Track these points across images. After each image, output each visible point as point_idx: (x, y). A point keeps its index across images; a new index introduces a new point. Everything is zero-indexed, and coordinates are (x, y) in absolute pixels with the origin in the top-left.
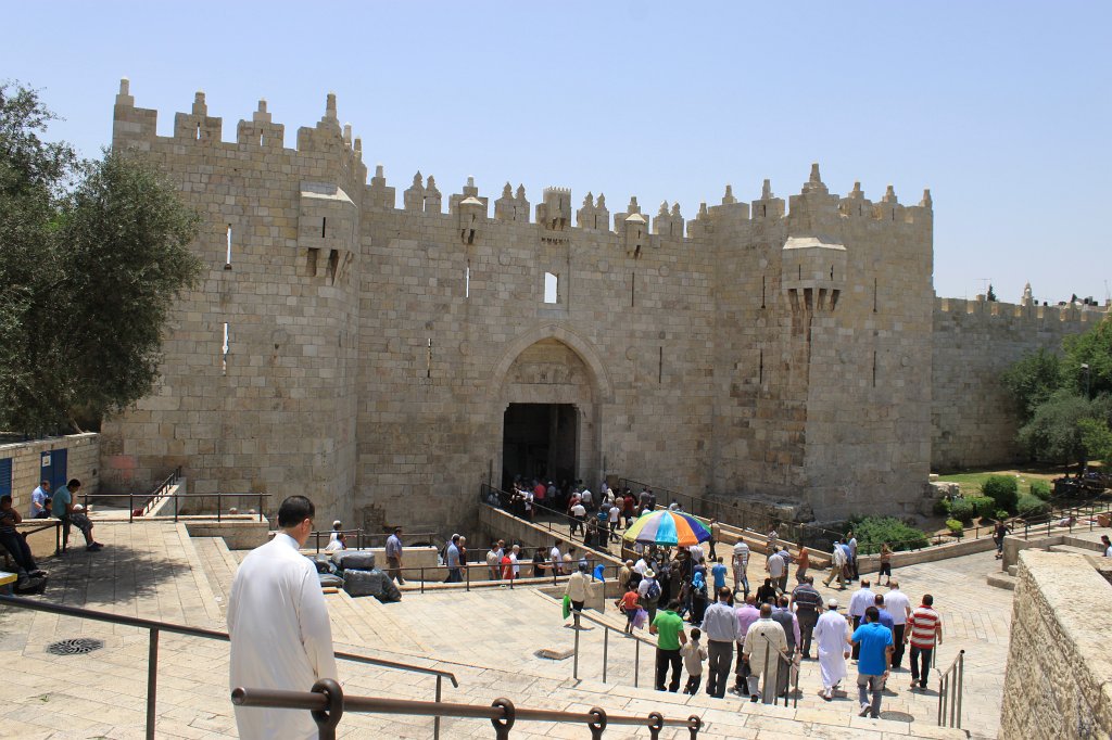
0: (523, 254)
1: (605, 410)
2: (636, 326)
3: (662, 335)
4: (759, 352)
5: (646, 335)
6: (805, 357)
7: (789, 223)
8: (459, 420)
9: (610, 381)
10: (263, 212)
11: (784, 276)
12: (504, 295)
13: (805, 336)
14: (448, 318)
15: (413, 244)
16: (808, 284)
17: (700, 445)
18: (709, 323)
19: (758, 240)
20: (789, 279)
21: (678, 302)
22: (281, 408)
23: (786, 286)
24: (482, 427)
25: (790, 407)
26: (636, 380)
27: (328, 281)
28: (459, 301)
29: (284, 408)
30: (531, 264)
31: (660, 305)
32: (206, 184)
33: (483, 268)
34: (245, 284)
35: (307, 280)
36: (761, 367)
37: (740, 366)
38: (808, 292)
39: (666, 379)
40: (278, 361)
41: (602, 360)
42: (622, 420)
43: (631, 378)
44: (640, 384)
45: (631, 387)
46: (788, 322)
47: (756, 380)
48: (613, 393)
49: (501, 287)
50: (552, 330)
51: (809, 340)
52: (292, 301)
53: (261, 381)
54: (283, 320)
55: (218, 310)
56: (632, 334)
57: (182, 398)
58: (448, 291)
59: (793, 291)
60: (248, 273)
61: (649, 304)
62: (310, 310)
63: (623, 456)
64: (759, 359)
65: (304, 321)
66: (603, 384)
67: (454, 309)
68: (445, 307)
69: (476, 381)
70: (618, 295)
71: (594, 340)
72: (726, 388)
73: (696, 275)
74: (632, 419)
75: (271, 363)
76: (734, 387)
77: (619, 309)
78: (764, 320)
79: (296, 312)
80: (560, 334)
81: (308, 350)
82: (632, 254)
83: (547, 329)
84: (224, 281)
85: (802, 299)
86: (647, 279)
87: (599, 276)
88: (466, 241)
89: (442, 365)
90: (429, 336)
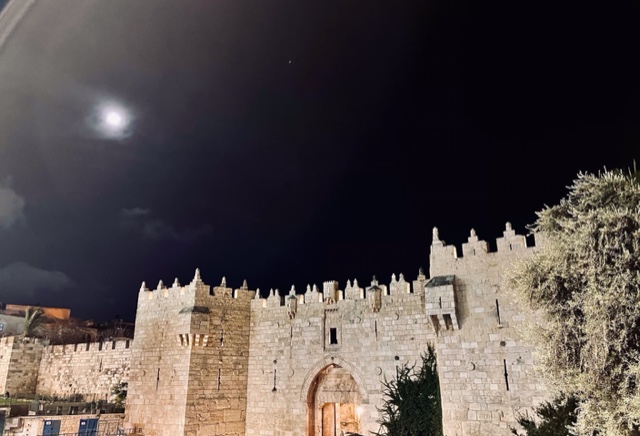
0: (316, 319)
1: (364, 408)
2: (379, 354)
3: (397, 358)
5: (386, 359)
8: (287, 412)
9: (366, 389)
14: (282, 357)
15: (269, 323)
21: (406, 335)
26: (381, 388)
28: (289, 348)
30: (320, 324)
31: (393, 338)
33: (298, 330)
35: (182, 348)
40: (172, 383)
41: (361, 376)
42: (375, 415)
43: (379, 387)
45: (379, 393)
48: (368, 397)
49: (306, 339)
50: (333, 358)
52: (178, 357)
53: (166, 392)
54: (174, 365)
55: (157, 363)
56: (377, 359)
58: (283, 344)
60: (166, 347)
61: (388, 339)
65: (181, 365)
66: (363, 391)
67: (285, 353)
68: (282, 352)
70: (367, 336)
71: (354, 364)
73: (417, 316)
77: (368, 344)
80: (336, 362)
86: (384, 324)
89: (280, 383)
90: (275, 367)
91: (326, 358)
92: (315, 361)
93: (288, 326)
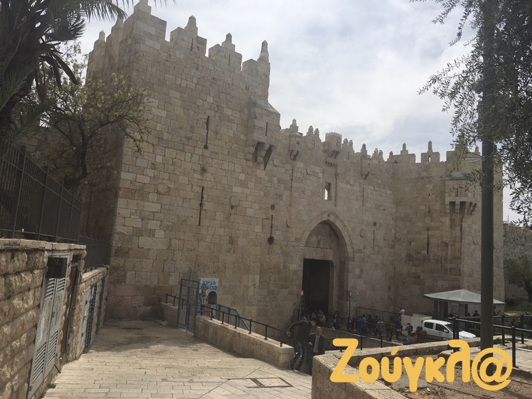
0: (318, 169)
1: (351, 265)
2: (364, 218)
3: (375, 224)
4: (426, 236)
5: (368, 223)
6: (458, 239)
7: (446, 166)
8: (285, 267)
9: (353, 248)
10: (229, 112)
11: (446, 195)
12: (308, 193)
13: (458, 228)
14: (281, 203)
16: (463, 199)
17: (389, 288)
18: (393, 219)
19: (424, 174)
20: (450, 196)
21: (381, 206)
22: (232, 251)
23: (448, 200)
24: (295, 272)
25: (448, 267)
26: (364, 248)
27: (262, 166)
29: (234, 252)
30: (320, 175)
31: (374, 207)
32: (196, 84)
33: (299, 175)
34: (215, 161)
35: (251, 164)
36: (428, 245)
37: (413, 244)
38: (463, 203)
39: (376, 249)
40: (233, 217)
41: (349, 236)
42: (357, 271)
43: (362, 247)
44: (365, 251)
45: (361, 252)
46: (447, 220)
47: (424, 252)
48: (354, 255)
49: (307, 188)
50: (329, 216)
51: (461, 230)
52: (242, 177)
53: (221, 231)
54: (236, 189)
55: (199, 177)
56: (362, 222)
57: (171, 240)
58: (282, 187)
59: (452, 204)
60: (218, 153)
61: (369, 205)
62: (251, 185)
63: (358, 293)
64: (426, 241)
65: (248, 191)
66: (349, 249)
68: (281, 196)
69: (294, 244)
70: (357, 199)
71: (346, 223)
72: (404, 255)
74: (361, 271)
75: (228, 218)
76: (409, 255)
77: (357, 207)
78: (430, 218)
79: (243, 184)
80: (332, 219)
81: (250, 212)
82: (364, 176)
83: (326, 215)
84: (203, 156)
85: (457, 207)
86: (369, 191)
87: (349, 187)
88: (293, 157)
89: (278, 233)
90: (271, 212)
91: (323, 213)
92: (314, 214)
93: (288, 166)
